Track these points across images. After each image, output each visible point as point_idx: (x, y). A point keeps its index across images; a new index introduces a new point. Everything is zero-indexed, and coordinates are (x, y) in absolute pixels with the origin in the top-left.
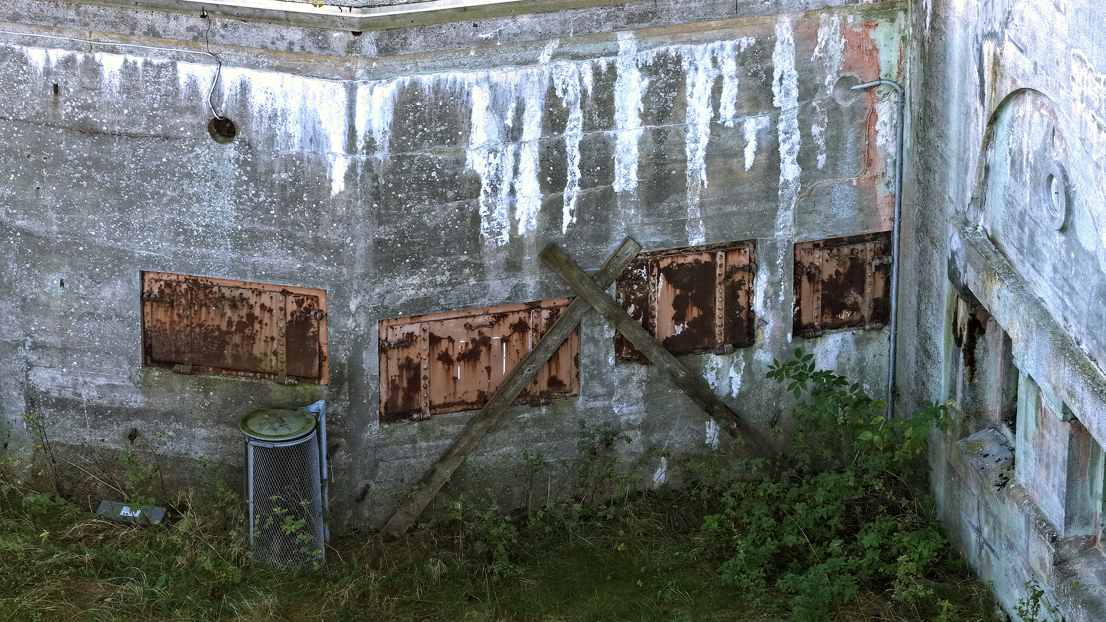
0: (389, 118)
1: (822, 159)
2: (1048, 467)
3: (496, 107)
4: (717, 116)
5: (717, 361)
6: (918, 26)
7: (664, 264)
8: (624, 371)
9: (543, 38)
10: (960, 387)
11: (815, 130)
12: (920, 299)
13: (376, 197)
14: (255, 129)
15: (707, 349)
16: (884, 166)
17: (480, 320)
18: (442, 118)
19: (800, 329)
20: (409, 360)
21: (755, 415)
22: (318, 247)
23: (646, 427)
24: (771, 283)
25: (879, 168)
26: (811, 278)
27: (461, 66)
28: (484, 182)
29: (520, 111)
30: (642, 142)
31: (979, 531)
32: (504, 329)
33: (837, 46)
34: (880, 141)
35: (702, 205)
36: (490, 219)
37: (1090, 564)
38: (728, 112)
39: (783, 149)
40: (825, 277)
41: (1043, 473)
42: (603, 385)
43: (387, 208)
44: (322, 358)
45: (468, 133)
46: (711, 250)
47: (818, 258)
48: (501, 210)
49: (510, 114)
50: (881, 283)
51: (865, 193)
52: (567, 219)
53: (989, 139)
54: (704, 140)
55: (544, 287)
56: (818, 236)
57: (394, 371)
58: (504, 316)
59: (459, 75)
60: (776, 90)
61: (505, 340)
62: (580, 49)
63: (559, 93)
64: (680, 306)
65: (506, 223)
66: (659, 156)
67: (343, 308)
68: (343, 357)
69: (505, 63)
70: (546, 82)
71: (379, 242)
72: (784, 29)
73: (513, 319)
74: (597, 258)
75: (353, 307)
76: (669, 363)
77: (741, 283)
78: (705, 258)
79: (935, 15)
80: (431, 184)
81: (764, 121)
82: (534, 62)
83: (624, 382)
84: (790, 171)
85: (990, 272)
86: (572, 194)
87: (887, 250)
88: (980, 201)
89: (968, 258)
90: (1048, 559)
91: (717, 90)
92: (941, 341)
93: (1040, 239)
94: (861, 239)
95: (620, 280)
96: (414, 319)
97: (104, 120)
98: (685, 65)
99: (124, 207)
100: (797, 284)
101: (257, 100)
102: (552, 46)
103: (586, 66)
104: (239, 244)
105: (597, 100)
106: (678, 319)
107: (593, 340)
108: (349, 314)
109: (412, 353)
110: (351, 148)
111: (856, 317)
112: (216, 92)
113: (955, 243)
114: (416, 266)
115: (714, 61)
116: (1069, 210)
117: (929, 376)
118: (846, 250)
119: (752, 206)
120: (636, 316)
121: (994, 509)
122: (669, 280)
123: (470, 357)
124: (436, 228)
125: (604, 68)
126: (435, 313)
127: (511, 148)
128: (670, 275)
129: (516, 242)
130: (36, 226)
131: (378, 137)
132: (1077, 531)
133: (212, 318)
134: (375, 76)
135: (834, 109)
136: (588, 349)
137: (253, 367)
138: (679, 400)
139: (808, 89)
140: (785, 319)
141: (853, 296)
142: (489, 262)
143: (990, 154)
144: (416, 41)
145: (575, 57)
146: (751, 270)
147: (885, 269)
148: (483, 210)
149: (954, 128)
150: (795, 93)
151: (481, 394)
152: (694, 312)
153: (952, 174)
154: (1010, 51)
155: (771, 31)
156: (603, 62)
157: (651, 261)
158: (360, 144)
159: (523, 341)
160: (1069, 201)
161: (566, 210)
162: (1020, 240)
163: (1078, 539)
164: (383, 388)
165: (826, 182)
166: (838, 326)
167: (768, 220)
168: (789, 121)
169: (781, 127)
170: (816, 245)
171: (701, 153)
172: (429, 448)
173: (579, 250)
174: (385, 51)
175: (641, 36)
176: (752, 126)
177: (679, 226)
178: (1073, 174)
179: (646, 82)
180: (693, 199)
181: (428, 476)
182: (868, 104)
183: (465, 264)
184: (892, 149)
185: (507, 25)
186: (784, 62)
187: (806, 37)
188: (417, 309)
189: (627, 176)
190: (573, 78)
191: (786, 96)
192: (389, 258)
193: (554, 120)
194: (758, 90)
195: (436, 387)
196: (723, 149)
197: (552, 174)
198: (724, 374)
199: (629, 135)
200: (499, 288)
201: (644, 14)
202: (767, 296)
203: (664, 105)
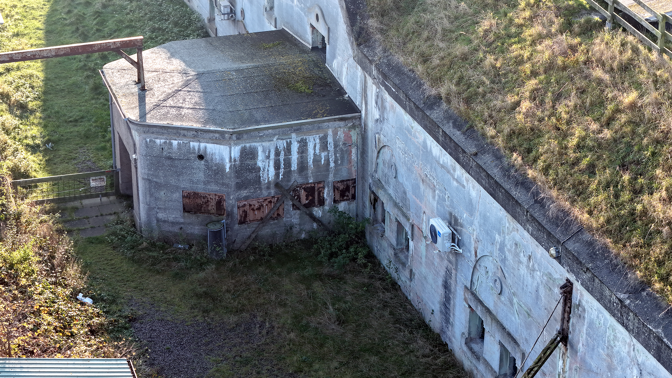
0: (239, 154)
1: (339, 162)
2: (392, 232)
3: (264, 151)
4: (315, 152)
5: (316, 209)
6: (361, 131)
7: (303, 187)
8: (295, 211)
9: (275, 135)
10: (372, 214)
11: (338, 155)
12: (362, 194)
13: (236, 172)
14: (208, 157)
15: (313, 206)
16: (354, 163)
17: (261, 200)
18: (251, 154)
19: (335, 201)
20: (244, 210)
21: (325, 221)
22: (223, 184)
23: (300, 225)
24: (328, 191)
25: (353, 164)
26: (337, 189)
27: (256, 142)
28: (261, 168)
29: (269, 152)
30: (298, 159)
31: (377, 247)
32: (267, 202)
33: (342, 136)
34: (353, 158)
35: (312, 173)
36: (263, 177)
37: (402, 254)
38: (317, 151)
39: (330, 160)
40: (341, 189)
41: (391, 234)
42: (290, 215)
43: (239, 175)
44: (224, 210)
45: (258, 157)
46: (314, 183)
47: (339, 185)
48: (265, 175)
49: (267, 153)
50: (353, 190)
51: (349, 170)
52: (281, 177)
53: (378, 157)
54: (312, 158)
55: (276, 193)
56: (338, 180)
57: (241, 213)
58: (266, 199)
59: (255, 144)
60: (328, 146)
61: (267, 205)
62: (283, 138)
63: (278, 148)
64: (307, 196)
65: (267, 178)
66: (302, 162)
67: (229, 198)
68: (229, 209)
69: (266, 141)
70: (275, 145)
71: (237, 183)
72: (330, 132)
73: (269, 200)
74: (288, 186)
75: (231, 198)
76: (305, 210)
77: (321, 191)
78: (313, 185)
79: (365, 129)
80: (249, 169)
81: (326, 153)
82: (273, 140)
83: (295, 214)
84: (332, 165)
85: (379, 187)
86: (282, 171)
87: (355, 183)
88: (376, 171)
89: (373, 184)
90: (393, 253)
91: (315, 146)
92: (368, 203)
93: (390, 180)
94: (349, 180)
95: (293, 191)
96: (245, 200)
97: (173, 156)
98: (307, 141)
99: (178, 176)
100: (334, 191)
101: (209, 150)
102: (277, 137)
103: (285, 141)
104: (205, 184)
105: (287, 149)
106: (307, 199)
107: (287, 204)
108: (231, 200)
109: (245, 208)
110: (230, 161)
111: (348, 198)
112: (199, 149)
113: (370, 181)
114: (246, 188)
115: (314, 139)
116: (396, 173)
117: (365, 212)
118: (345, 183)
119: (323, 173)
120: (297, 199)
121: (380, 242)
122: (304, 190)
123: (259, 209)
124: (251, 179)
125: (289, 142)
126: (250, 199)
127: (268, 160)
128: (304, 189)
129: (269, 182)
130: (158, 181)
131: (237, 159)
132: (399, 247)
133: (199, 201)
134: (236, 144)
135: (342, 150)
136: (286, 207)
137: (208, 212)
138: (307, 218)
139: (336, 146)
140: (331, 199)
141: (347, 193)
142: (263, 187)
143: (378, 160)
144: (245, 136)
145: (282, 139)
146: (324, 188)
147: (354, 187)
148: (261, 175)
149: (370, 154)
150: (333, 147)
151: (261, 218)
152: (310, 198)
153: (369, 165)
154: (382, 136)
155: (327, 133)
156: (288, 140)
157: (300, 186)
158: (232, 161)
159: (271, 205)
160: (396, 171)
161: (280, 174)
162: (385, 180)
163: (400, 249)
164: (239, 216)
165: (341, 167)
166: (344, 200)
167: (327, 176)
168: (332, 153)
169: (330, 155)
170: (338, 182)
171: (311, 161)
172: (250, 230)
173: (284, 184)
174: (238, 139)
175: (297, 134)
176: (323, 155)
177: (307, 178)
178: (397, 165)
179: (299, 145)
180: (310, 172)
181: (249, 237)
182: (350, 149)
183: (257, 188)
184: (355, 159)
185: (266, 132)
186: (330, 140)
187: (335, 134)
188: (246, 198)
189: (294, 166)
190: (282, 144)
191: (331, 147)
192: (239, 187)
193: (277, 154)
194: (324, 146)
195: (251, 216)
196: (317, 160)
197: (277, 166)
198: (318, 212)
199: (295, 157)
200: (265, 193)
201: (298, 129)
202: (327, 194)
203: (303, 150)
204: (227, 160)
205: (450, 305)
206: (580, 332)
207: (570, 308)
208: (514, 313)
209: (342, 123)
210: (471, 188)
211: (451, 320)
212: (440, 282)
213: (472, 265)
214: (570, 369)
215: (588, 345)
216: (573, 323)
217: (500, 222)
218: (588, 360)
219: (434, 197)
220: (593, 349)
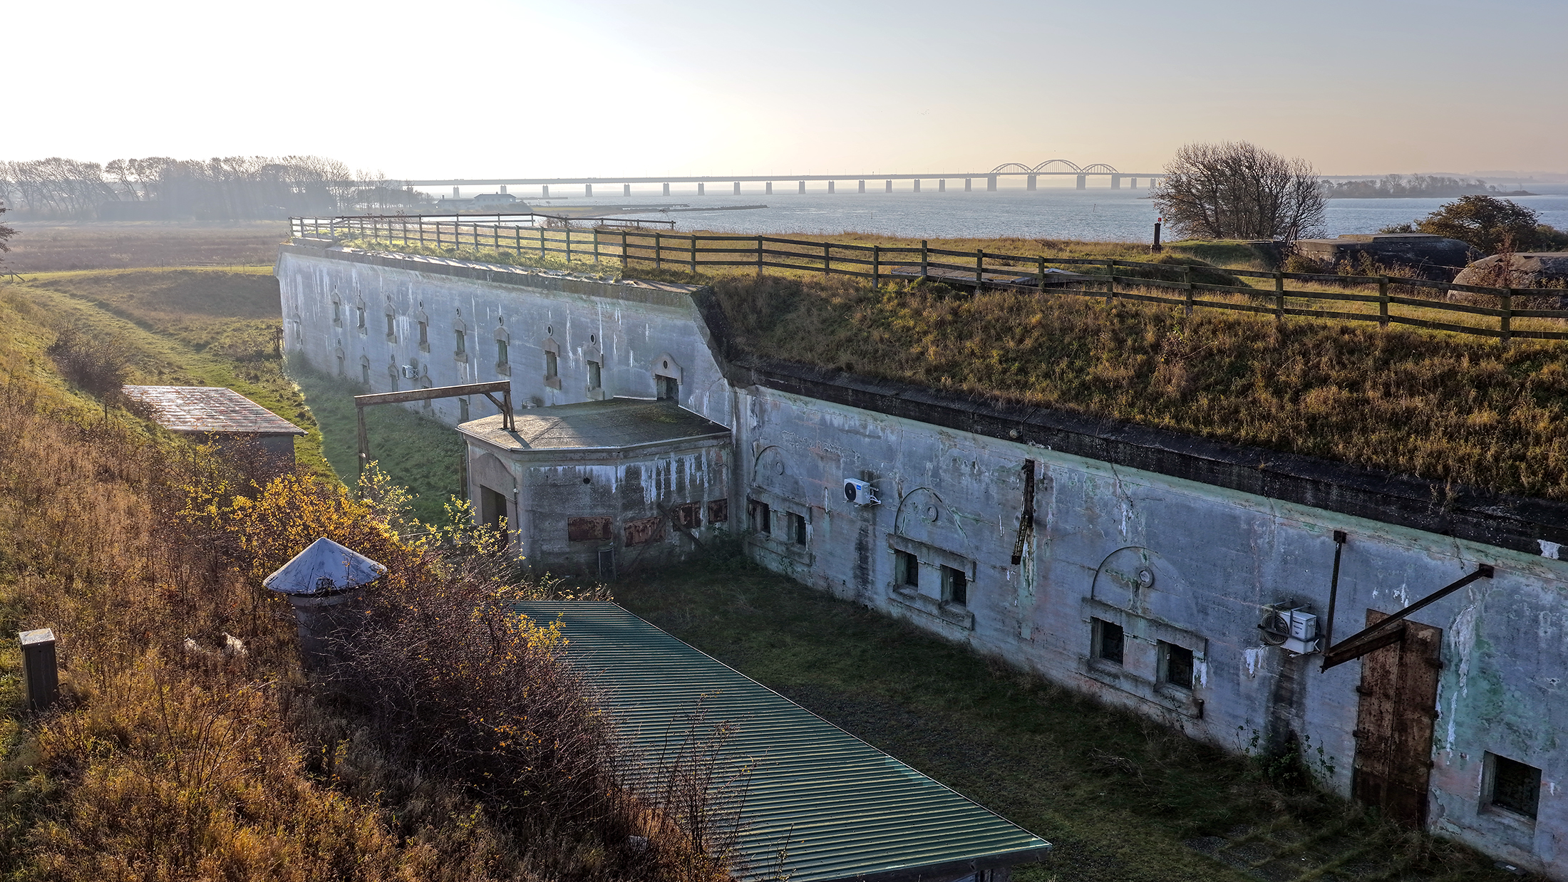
0: (624, 474)
1: (712, 482)
2: (781, 527)
4: (691, 472)
5: (693, 530)
6: (733, 446)
7: (682, 507)
8: (675, 533)
9: (657, 453)
10: (750, 525)
11: (711, 475)
12: (736, 510)
13: (622, 493)
15: (692, 527)
16: (725, 483)
17: (645, 522)
18: (635, 474)
19: (710, 522)
20: (630, 532)
21: (702, 541)
22: (610, 506)
23: (680, 547)
24: (703, 511)
26: (711, 509)
28: (645, 488)
29: (651, 472)
30: (676, 479)
31: (760, 554)
32: (650, 524)
33: (714, 455)
34: (723, 478)
35: (689, 493)
36: (646, 497)
37: (797, 545)
38: (693, 471)
39: (704, 479)
40: (714, 509)
41: (780, 529)
42: (671, 536)
43: (625, 495)
44: (611, 533)
45: (641, 477)
48: (648, 495)
49: (649, 472)
50: (726, 509)
51: (721, 489)
52: (662, 497)
53: (756, 464)
54: (689, 478)
55: (658, 513)
56: (712, 500)
57: (627, 535)
58: (650, 520)
59: (639, 462)
60: (702, 466)
61: (650, 526)
62: (664, 457)
63: (659, 467)
64: (685, 517)
65: (649, 498)
66: (680, 482)
67: (616, 520)
68: (616, 532)
69: (649, 459)
70: (657, 464)
71: (623, 503)
73: (652, 521)
74: (668, 506)
75: (618, 520)
76: (685, 530)
77: (698, 511)
78: (690, 505)
79: (737, 443)
80: (634, 489)
81: (701, 473)
82: (654, 459)
83: (675, 536)
84: (706, 485)
85: (759, 493)
86: (663, 490)
87: (727, 501)
88: (754, 479)
89: (752, 493)
90: (782, 551)
91: (691, 466)
93: (774, 479)
94: (721, 501)
95: (673, 511)
96: (631, 522)
97: (558, 483)
98: (684, 460)
99: (564, 503)
100: (709, 511)
101: (595, 472)
102: (659, 455)
103: (665, 460)
104: (591, 508)
105: (667, 469)
106: (685, 520)
107: (668, 525)
108: (617, 522)
109: (631, 530)
111: (721, 519)
112: (585, 472)
113: (749, 491)
114: (631, 509)
115: (690, 458)
116: (783, 469)
117: (741, 526)
118: (718, 503)
119: (699, 493)
120: (677, 520)
121: (765, 548)
122: (683, 511)
123: (643, 531)
124: (635, 499)
125: (668, 461)
126: (635, 520)
127: (650, 480)
128: (683, 509)
129: (652, 503)
130: (543, 511)
131: (622, 479)
132: (791, 541)
133: (585, 527)
134: (622, 464)
135: (714, 470)
136: (667, 528)
137: (596, 538)
138: (686, 539)
139: (709, 466)
140: (707, 519)
141: (720, 514)
142: (646, 508)
143: (756, 468)
144: (631, 454)
145: (662, 458)
146: (699, 508)
147: (727, 506)
148: (644, 495)
149: (745, 464)
150: (706, 467)
151: (646, 539)
152: (688, 519)
153: (746, 477)
154: (761, 441)
155: (701, 451)
156: (668, 459)
157: (679, 507)
158: (618, 480)
159: (654, 526)
160: (783, 467)
161: (661, 495)
162: (769, 483)
164: (625, 539)
165: (713, 487)
166: (717, 521)
167: (702, 496)
169: (704, 474)
170: (712, 502)
171: (688, 481)
172: (635, 553)
173: (665, 504)
174: (625, 457)
175: (676, 453)
176: (698, 474)
177: (684, 498)
178: (783, 460)
179: (677, 464)
180: (687, 492)
181: (635, 560)
182: (721, 469)
183: (641, 508)
184: (726, 479)
185: (649, 450)
186: (704, 459)
187: (708, 454)
188: (632, 519)
189: (673, 487)
190: (662, 464)
191: (704, 467)
192: (626, 507)
193: (658, 474)
194: (699, 467)
195: (636, 539)
196: (693, 481)
197: (658, 487)
198: (696, 533)
199: (674, 477)
200: (649, 514)
201: (677, 448)
202: (703, 514)
203: (680, 470)
204: (614, 481)
205: (867, 563)
206: (1048, 504)
207: (1033, 487)
208: (956, 530)
209: (715, 442)
210: (889, 435)
211: (870, 578)
212: (852, 546)
213: (895, 509)
214: (1039, 546)
215: (1060, 511)
216: (1038, 501)
217: (931, 449)
218: (1061, 525)
219: (838, 467)
220: (1067, 512)
